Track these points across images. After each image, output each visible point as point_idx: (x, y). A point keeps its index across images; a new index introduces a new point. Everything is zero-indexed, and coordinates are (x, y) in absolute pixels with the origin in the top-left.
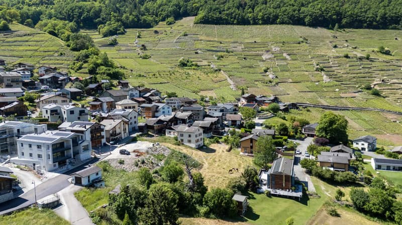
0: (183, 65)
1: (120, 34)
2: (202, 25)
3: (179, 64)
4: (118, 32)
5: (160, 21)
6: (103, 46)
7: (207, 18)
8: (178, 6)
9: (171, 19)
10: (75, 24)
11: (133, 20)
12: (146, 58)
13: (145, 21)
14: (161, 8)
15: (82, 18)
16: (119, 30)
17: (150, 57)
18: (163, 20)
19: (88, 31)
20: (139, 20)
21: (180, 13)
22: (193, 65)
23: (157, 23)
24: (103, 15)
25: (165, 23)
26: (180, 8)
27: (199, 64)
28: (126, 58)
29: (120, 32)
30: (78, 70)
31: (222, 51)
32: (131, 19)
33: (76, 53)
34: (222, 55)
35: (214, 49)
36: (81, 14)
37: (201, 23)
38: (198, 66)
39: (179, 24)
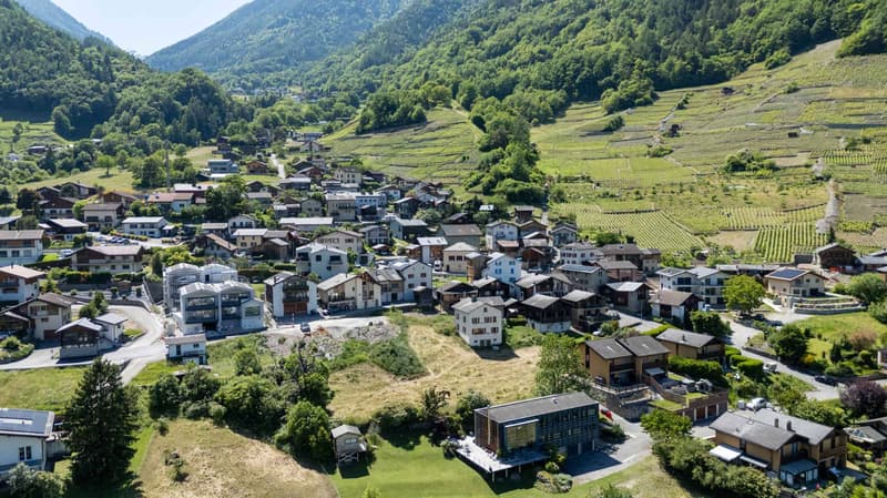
0: (736, 167)
1: (640, 104)
2: (857, 59)
3: (726, 165)
4: (637, 101)
5: (753, 62)
6: (589, 135)
7: (875, 38)
8: (809, 18)
9: (778, 55)
10: (565, 93)
11: (683, 69)
12: (659, 156)
13: (711, 66)
14: (763, 29)
15: (577, 81)
16: (641, 96)
17: (671, 151)
18: (760, 59)
19: (585, 105)
20: (697, 66)
21: (808, 32)
22: (762, 166)
23: (743, 67)
24: (618, 68)
25: (762, 65)
26: (810, 23)
27: (779, 163)
28: (617, 156)
29: (641, 99)
30: (471, 186)
31: (873, 126)
32: (677, 68)
33: (485, 154)
34: (868, 136)
35: (854, 121)
36: (577, 72)
37: (856, 52)
38: (778, 169)
39: (798, 63)
